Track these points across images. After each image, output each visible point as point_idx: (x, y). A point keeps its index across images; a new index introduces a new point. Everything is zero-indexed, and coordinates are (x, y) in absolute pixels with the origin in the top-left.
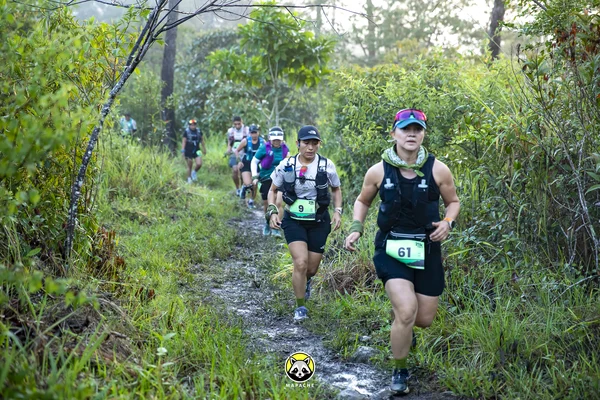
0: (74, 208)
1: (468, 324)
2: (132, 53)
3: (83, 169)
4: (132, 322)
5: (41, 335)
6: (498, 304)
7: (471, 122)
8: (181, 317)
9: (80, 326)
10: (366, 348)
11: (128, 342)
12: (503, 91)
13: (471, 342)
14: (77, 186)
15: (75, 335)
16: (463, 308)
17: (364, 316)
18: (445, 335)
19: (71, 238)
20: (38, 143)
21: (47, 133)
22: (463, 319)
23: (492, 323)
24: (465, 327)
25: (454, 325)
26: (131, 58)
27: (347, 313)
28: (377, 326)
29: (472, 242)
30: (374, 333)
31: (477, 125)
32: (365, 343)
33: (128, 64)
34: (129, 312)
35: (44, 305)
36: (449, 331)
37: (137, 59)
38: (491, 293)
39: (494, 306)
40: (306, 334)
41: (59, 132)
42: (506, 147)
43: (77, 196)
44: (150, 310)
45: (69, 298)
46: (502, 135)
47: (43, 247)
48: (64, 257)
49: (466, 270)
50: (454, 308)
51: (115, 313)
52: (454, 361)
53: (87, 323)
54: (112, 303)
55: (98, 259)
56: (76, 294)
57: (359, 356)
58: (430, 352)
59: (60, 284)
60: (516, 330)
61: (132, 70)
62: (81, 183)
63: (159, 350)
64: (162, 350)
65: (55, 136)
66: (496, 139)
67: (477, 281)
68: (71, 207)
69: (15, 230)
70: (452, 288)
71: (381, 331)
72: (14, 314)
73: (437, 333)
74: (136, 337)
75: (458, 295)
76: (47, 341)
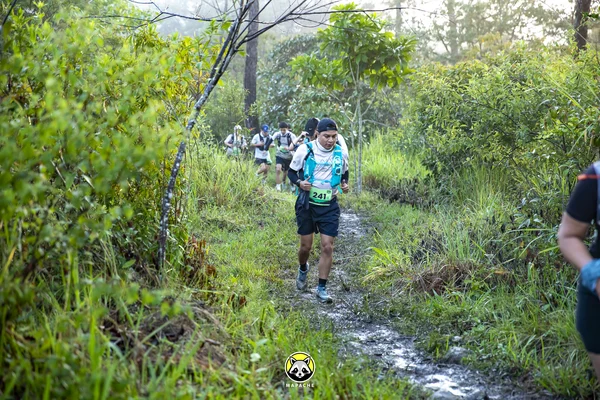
0: (165, 219)
1: (562, 322)
2: (215, 66)
3: (172, 183)
4: (225, 329)
5: (139, 345)
7: (556, 116)
8: (272, 323)
9: (176, 335)
10: (458, 349)
11: (222, 349)
12: (589, 83)
13: (566, 340)
14: (167, 198)
15: (171, 343)
16: (556, 305)
17: (455, 317)
18: (539, 333)
19: (164, 248)
20: (130, 160)
21: (138, 151)
22: (557, 316)
24: (559, 325)
25: (548, 323)
26: (214, 71)
27: (438, 313)
28: (468, 326)
30: (465, 333)
31: (563, 119)
32: (456, 343)
33: (212, 77)
34: (223, 320)
35: (141, 316)
36: (543, 329)
37: (220, 72)
40: (397, 336)
41: (149, 149)
42: (594, 140)
43: (168, 208)
44: (242, 317)
45: (165, 309)
46: (590, 128)
47: (137, 259)
48: (157, 268)
49: (558, 266)
50: (547, 306)
51: (209, 321)
52: (549, 359)
53: (182, 332)
54: (206, 312)
55: (190, 268)
56: (171, 304)
57: (451, 357)
58: (524, 350)
59: (155, 296)
61: (215, 83)
62: (171, 195)
63: (252, 356)
64: (255, 356)
65: (145, 153)
66: (585, 133)
67: (570, 277)
68: (162, 218)
69: (110, 243)
70: (544, 285)
71: (473, 331)
72: (113, 325)
73: (530, 332)
74: (229, 344)
75: (550, 293)
76: (146, 351)
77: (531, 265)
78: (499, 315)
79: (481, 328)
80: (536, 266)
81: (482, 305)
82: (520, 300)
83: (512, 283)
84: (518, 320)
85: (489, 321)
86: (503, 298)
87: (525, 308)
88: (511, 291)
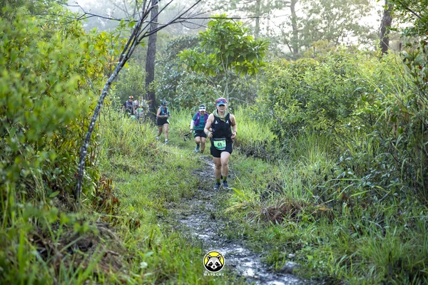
0: (83, 162)
1: (366, 246)
2: (123, 53)
3: (89, 137)
4: (123, 244)
5: (58, 253)
6: (387, 231)
7: (366, 100)
8: (158, 241)
9: (86, 247)
11: (120, 258)
12: (390, 77)
13: (368, 259)
14: (85, 147)
15: (82, 253)
16: (362, 234)
17: (290, 240)
18: (349, 253)
19: (80, 184)
20: (54, 117)
21: (61, 110)
22: (362, 242)
23: (383, 246)
24: (363, 248)
25: (355, 246)
26: (122, 57)
27: (278, 237)
28: (299, 247)
29: (368, 186)
30: (297, 252)
31: (371, 101)
32: (290, 259)
33: (120, 61)
34: (121, 237)
35: (60, 231)
36: (352, 251)
37: (126, 57)
38: (382, 223)
39: (385, 233)
41: (70, 109)
42: (392, 117)
43: (85, 154)
44: (136, 236)
45: (77, 227)
46: (389, 108)
47: (61, 190)
48: (75, 198)
49: (364, 206)
50: (355, 234)
51: (111, 238)
52: (355, 272)
53: (91, 245)
54: (109, 231)
55: (100, 199)
56: (81, 224)
57: (286, 268)
58: (338, 265)
59: (70, 218)
60: (401, 250)
61: (123, 65)
62: (87, 145)
63: (142, 264)
64: (144, 264)
65: (66, 112)
66: (385, 112)
67: (372, 214)
68: (80, 162)
69: (41, 179)
70: (353, 219)
71: (302, 251)
72: (39, 238)
73: (342, 253)
74: (125, 254)
75: (358, 225)
76: (62, 258)
77: (345, 205)
78: (321, 240)
79: (308, 249)
80: (348, 206)
81: (310, 232)
82: (337, 229)
83: (331, 217)
84: (334, 243)
85: (314, 244)
86: (324, 228)
87: (340, 235)
88: (330, 223)
